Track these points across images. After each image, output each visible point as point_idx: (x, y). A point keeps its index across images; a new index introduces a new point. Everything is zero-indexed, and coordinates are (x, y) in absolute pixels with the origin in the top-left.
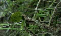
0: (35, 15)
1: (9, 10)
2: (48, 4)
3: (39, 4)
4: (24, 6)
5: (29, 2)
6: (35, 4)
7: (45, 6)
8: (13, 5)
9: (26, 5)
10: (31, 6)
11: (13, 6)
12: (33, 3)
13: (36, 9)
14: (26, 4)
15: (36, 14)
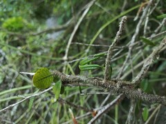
0: (64, 69)
1: (11, 67)
2: (84, 47)
3: (69, 50)
4: (42, 55)
5: (51, 47)
6: (62, 50)
7: (79, 51)
8: (17, 56)
9: (47, 53)
10: (55, 53)
11: (17, 59)
12: (58, 48)
13: (65, 58)
14: (45, 51)
15: (66, 66)
